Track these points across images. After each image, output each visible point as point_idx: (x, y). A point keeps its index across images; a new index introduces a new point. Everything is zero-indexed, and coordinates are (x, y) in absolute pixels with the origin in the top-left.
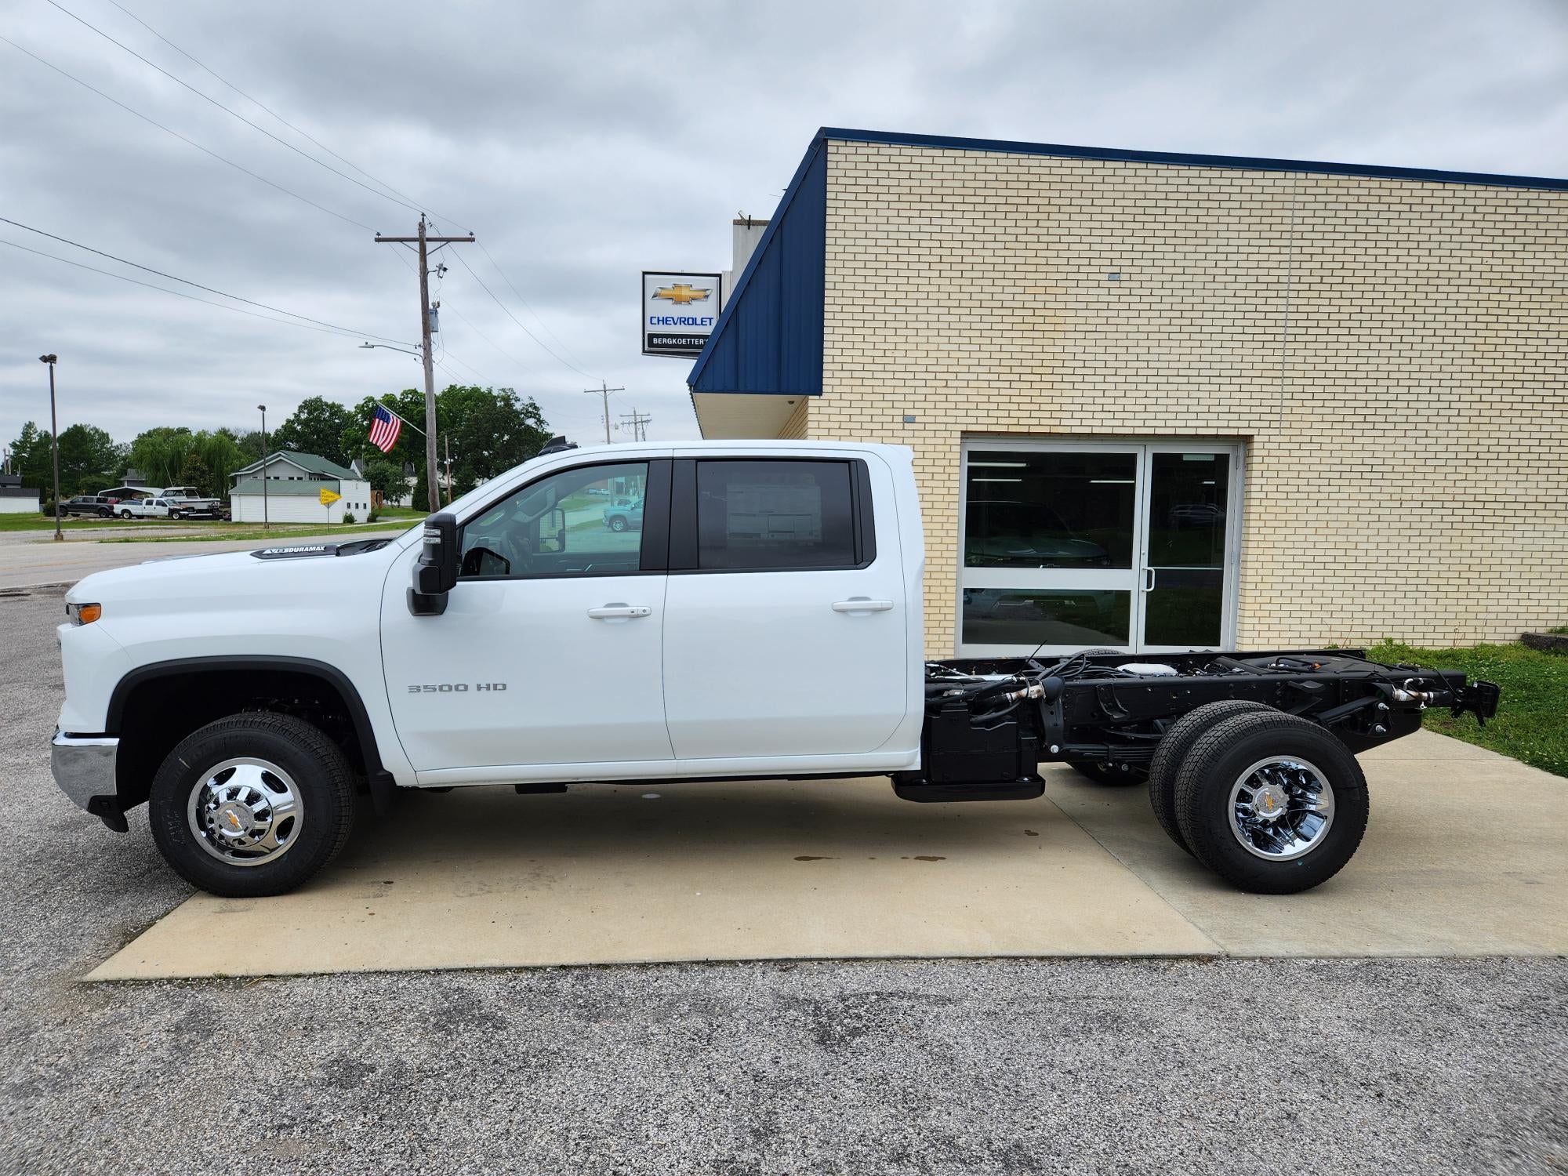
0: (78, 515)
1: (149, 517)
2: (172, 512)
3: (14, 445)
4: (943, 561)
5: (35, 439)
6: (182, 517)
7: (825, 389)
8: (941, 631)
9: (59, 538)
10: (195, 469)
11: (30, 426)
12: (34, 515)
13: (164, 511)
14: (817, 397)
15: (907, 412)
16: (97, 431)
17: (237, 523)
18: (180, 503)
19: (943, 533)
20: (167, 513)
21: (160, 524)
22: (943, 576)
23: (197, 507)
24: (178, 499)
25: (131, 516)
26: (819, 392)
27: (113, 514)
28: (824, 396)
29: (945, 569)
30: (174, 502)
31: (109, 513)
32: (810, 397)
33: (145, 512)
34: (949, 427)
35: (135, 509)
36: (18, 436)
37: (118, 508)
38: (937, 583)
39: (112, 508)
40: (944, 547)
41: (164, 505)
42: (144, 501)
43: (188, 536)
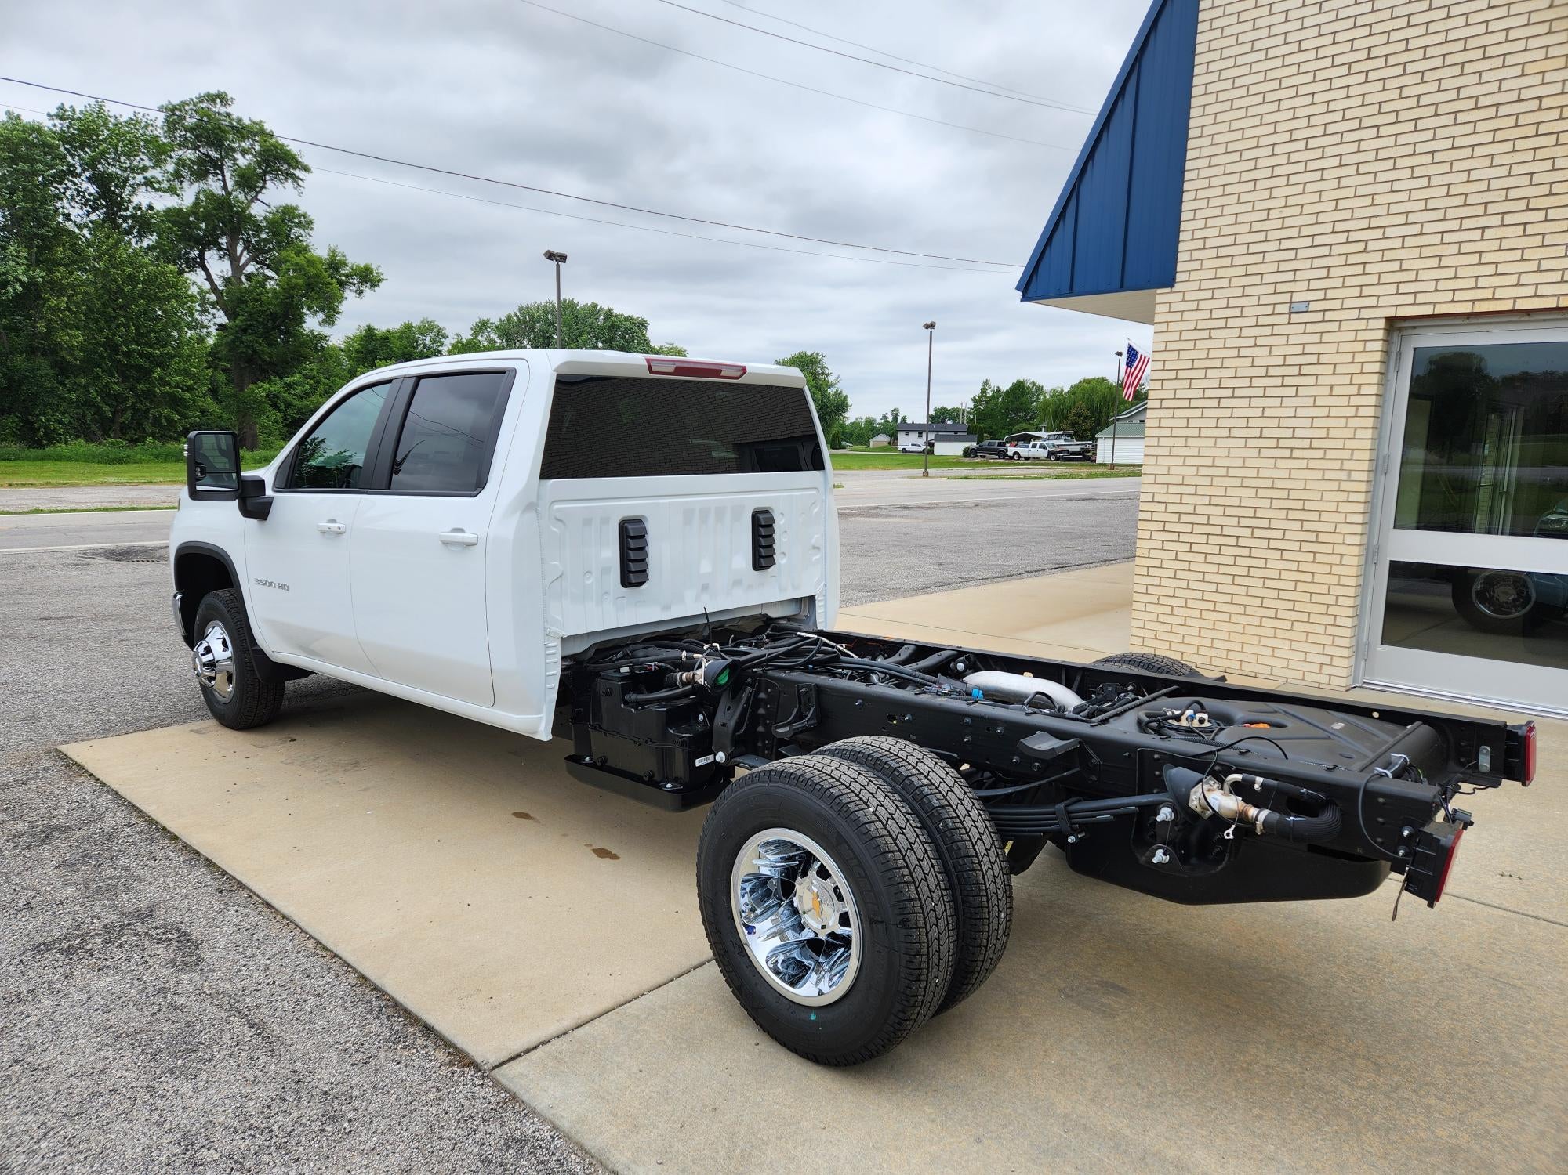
0: (984, 457)
1: (1035, 458)
2: (1050, 454)
3: (974, 400)
4: (1340, 518)
5: (990, 393)
6: (1058, 459)
7: (1179, 277)
8: (1329, 620)
9: (926, 475)
10: (1079, 415)
11: (986, 383)
12: (957, 457)
13: (1044, 453)
14: (1168, 290)
15: (1297, 297)
16: (1034, 384)
17: (1100, 464)
18: (1058, 446)
19: (1343, 476)
20: (1046, 455)
21: (1043, 465)
22: (1338, 539)
23: (1072, 449)
24: (1057, 442)
25: (1020, 457)
26: (1169, 281)
27: (1007, 455)
28: (1178, 287)
29: (1341, 528)
30: (1054, 446)
31: (1003, 455)
32: (1159, 291)
33: (1030, 454)
34: (1365, 314)
35: (1024, 451)
36: (977, 392)
37: (1011, 451)
38: (1328, 549)
39: (1007, 450)
40: (1342, 497)
41: (1045, 448)
42: (1031, 445)
43: (1025, 476)
